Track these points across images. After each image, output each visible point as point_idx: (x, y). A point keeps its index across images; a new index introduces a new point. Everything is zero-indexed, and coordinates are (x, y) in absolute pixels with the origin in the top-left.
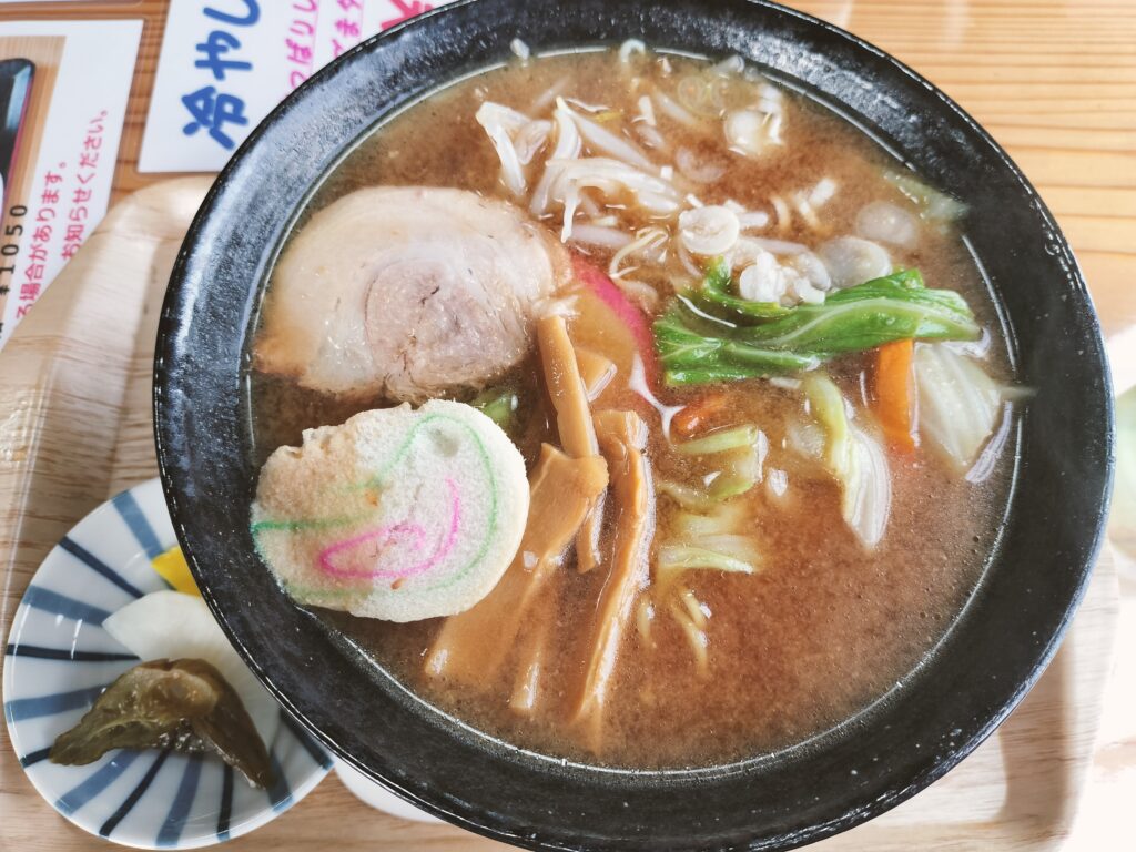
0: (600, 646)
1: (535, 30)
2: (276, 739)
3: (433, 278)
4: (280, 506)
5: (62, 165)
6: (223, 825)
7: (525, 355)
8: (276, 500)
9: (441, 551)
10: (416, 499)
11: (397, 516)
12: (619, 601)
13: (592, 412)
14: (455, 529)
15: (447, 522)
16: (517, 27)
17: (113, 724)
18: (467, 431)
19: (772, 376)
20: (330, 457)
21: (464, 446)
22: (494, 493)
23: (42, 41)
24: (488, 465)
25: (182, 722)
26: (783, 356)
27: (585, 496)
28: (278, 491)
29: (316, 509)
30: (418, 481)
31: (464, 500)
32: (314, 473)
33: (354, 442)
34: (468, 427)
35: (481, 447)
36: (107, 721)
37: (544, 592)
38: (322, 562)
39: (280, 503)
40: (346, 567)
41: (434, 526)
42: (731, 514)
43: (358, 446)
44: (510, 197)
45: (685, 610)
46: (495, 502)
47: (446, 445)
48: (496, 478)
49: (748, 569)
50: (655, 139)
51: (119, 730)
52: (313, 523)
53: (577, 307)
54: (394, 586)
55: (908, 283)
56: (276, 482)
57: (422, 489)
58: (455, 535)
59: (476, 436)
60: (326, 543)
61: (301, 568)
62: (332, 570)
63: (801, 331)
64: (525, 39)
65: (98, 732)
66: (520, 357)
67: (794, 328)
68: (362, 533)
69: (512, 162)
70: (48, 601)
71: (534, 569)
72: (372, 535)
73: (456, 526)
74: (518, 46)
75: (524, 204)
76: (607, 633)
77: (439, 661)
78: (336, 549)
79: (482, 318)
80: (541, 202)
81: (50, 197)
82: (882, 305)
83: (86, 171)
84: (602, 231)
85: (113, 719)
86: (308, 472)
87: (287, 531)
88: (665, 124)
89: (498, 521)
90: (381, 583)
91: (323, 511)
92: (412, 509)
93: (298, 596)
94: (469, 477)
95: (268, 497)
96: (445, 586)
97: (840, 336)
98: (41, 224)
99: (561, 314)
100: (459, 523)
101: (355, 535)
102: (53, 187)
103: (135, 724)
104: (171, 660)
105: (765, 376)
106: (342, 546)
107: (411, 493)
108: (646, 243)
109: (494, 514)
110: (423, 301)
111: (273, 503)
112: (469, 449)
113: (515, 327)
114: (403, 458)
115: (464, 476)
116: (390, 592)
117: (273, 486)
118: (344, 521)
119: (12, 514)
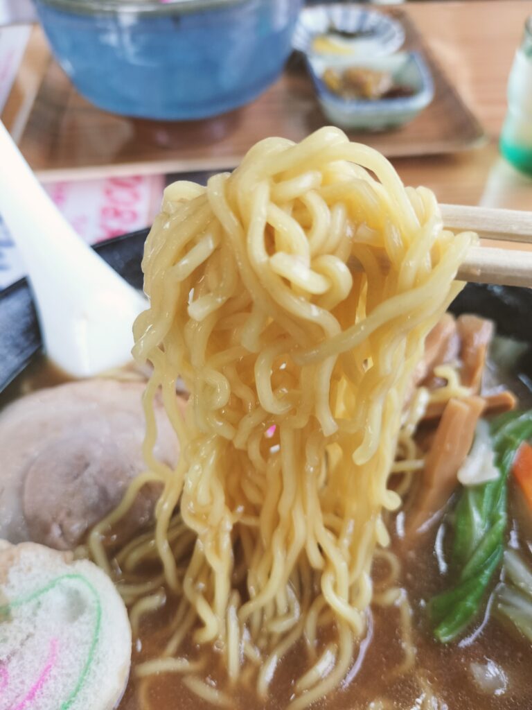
10: (22, 644)
14: (31, 696)
15: (29, 685)
18: (96, 605)
21: (86, 617)
22: (82, 680)
24: (93, 648)
30: (31, 630)
31: (54, 672)
33: (12, 565)
34: (98, 602)
41: (17, 681)
43: (12, 570)
46: (77, 690)
47: (77, 606)
48: (93, 666)
57: (30, 639)
59: (100, 614)
73: (33, 694)
92: (13, 653)
94: (71, 652)
100: (38, 692)
107: (21, 636)
109: (70, 702)
112: (88, 624)
114: (34, 602)
115: (67, 647)
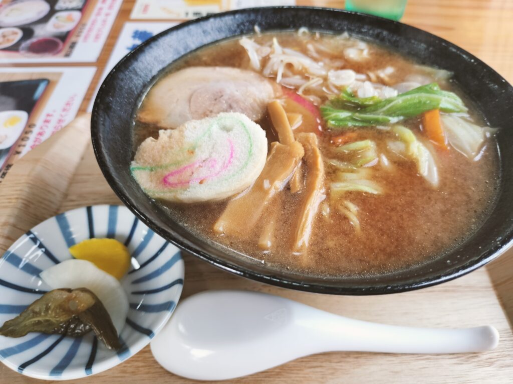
0: (304, 220)
1: (263, 23)
2: (123, 331)
3: (221, 92)
4: (145, 162)
5: (54, 111)
6: (89, 366)
7: (262, 117)
8: (144, 159)
9: (225, 167)
10: (213, 149)
11: (204, 156)
12: (312, 201)
13: (294, 133)
14: (232, 157)
15: (228, 155)
16: (257, 21)
17: (36, 319)
18: (238, 121)
19: (377, 125)
20: (171, 140)
21: (236, 127)
22: (251, 142)
23: (54, 74)
25: (74, 317)
26: (380, 117)
27: (294, 157)
28: (145, 155)
29: (163, 160)
30: (214, 142)
31: (236, 146)
32: (163, 147)
33: (183, 132)
35: (245, 127)
36: (33, 317)
37: (274, 200)
38: (165, 181)
39: (146, 161)
40: (176, 181)
41: (221, 157)
42: (363, 172)
43: (185, 133)
44: (254, 70)
45: (346, 208)
46: (251, 145)
47: (227, 129)
48: (252, 136)
49: (375, 192)
50: (315, 55)
51: (39, 323)
52: (161, 167)
53: (285, 102)
54: (201, 183)
55: (432, 88)
56: (145, 152)
57: (216, 145)
58: (232, 160)
59: (242, 123)
60: (166, 173)
61: (153, 185)
62: (170, 184)
63: (388, 106)
64: (260, 25)
65: (28, 322)
66: (259, 118)
67: (384, 106)
68: (186, 166)
69: (255, 58)
70: (14, 260)
71: (270, 189)
72: (190, 166)
74: (257, 28)
75: (260, 72)
76: (307, 215)
77: (221, 226)
78: (172, 174)
79: (242, 105)
80: (267, 72)
81: (47, 121)
82: (423, 96)
83: (63, 113)
84: (296, 80)
85: (36, 317)
86: (160, 147)
87: (147, 171)
88: (319, 52)
89: (253, 152)
90: (194, 183)
91: (166, 161)
92: (211, 153)
93: (151, 194)
94: (239, 137)
95: (140, 159)
96: (226, 180)
97: (406, 108)
98: (41, 131)
99: (280, 103)
100: (234, 155)
101: (182, 167)
102: (49, 118)
103: (47, 321)
104: (72, 289)
105: (374, 125)
106: (175, 173)
107: (210, 147)
108: (314, 83)
109: (251, 149)
110: (216, 100)
111: (142, 161)
112: (239, 127)
113: (257, 108)
114: (207, 135)
115: (236, 137)
116: (198, 185)
117: (143, 154)
118: (177, 163)
119: (5, 224)
